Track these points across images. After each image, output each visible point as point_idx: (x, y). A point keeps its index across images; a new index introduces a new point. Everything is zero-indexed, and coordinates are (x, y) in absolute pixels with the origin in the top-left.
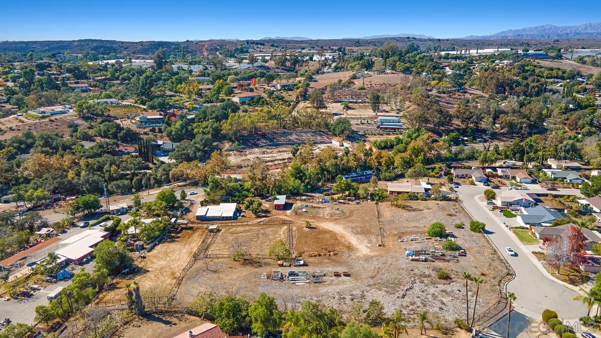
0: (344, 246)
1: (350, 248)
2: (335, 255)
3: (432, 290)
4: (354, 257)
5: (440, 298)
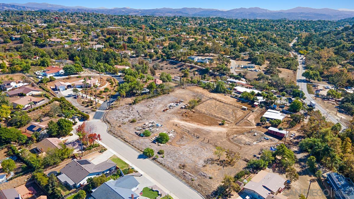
2: (182, 116)
3: (132, 117)
4: (175, 117)
5: (126, 115)
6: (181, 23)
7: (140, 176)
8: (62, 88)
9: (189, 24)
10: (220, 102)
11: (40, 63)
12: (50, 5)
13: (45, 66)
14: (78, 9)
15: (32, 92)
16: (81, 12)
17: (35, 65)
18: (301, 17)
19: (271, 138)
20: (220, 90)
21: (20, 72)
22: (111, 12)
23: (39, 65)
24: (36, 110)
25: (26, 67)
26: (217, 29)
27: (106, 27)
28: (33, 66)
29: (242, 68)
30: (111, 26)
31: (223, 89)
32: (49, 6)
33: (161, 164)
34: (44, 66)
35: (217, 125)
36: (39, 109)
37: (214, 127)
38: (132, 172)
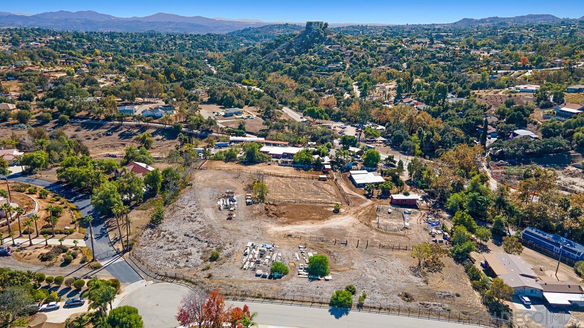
10: (281, 177)
18: (171, 28)
19: (410, 210)
29: (224, 116)
33: (380, 309)
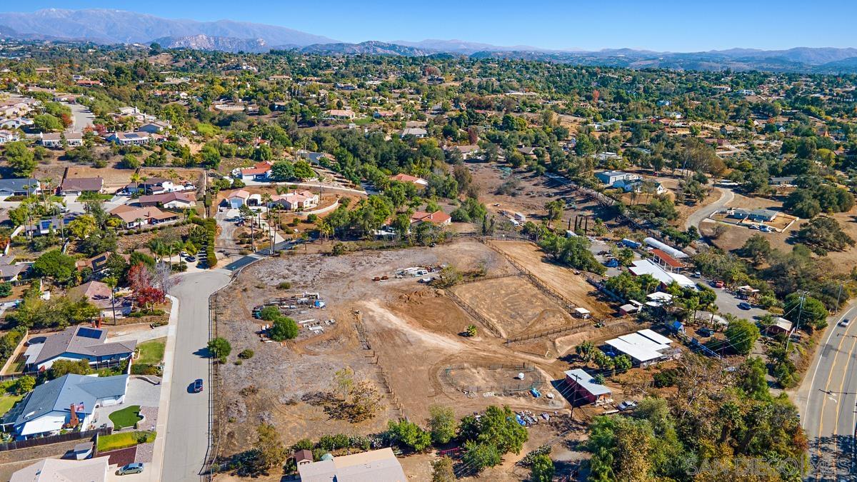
0: (400, 310)
1: (392, 308)
2: (400, 297)
3: (297, 278)
4: (380, 297)
5: (290, 273)
6: (729, 89)
7: (155, 384)
8: (236, 204)
9: (753, 93)
10: (538, 286)
11: (252, 153)
12: (464, 44)
13: (262, 160)
14: (515, 52)
15: (174, 202)
16: (497, 58)
17: (244, 156)
19: (554, 395)
20: (569, 259)
21: (202, 167)
22: (587, 59)
23: (251, 158)
24: (142, 233)
25: (211, 158)
26: (813, 109)
27: (505, 91)
28: (239, 159)
29: (730, 216)
30: (518, 90)
31: (579, 258)
32: (463, 47)
34: (259, 159)
35: (454, 333)
36: (150, 232)
37: (438, 336)
38: (151, 374)
